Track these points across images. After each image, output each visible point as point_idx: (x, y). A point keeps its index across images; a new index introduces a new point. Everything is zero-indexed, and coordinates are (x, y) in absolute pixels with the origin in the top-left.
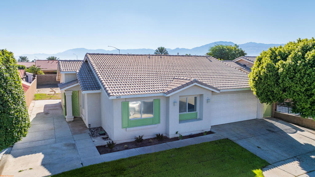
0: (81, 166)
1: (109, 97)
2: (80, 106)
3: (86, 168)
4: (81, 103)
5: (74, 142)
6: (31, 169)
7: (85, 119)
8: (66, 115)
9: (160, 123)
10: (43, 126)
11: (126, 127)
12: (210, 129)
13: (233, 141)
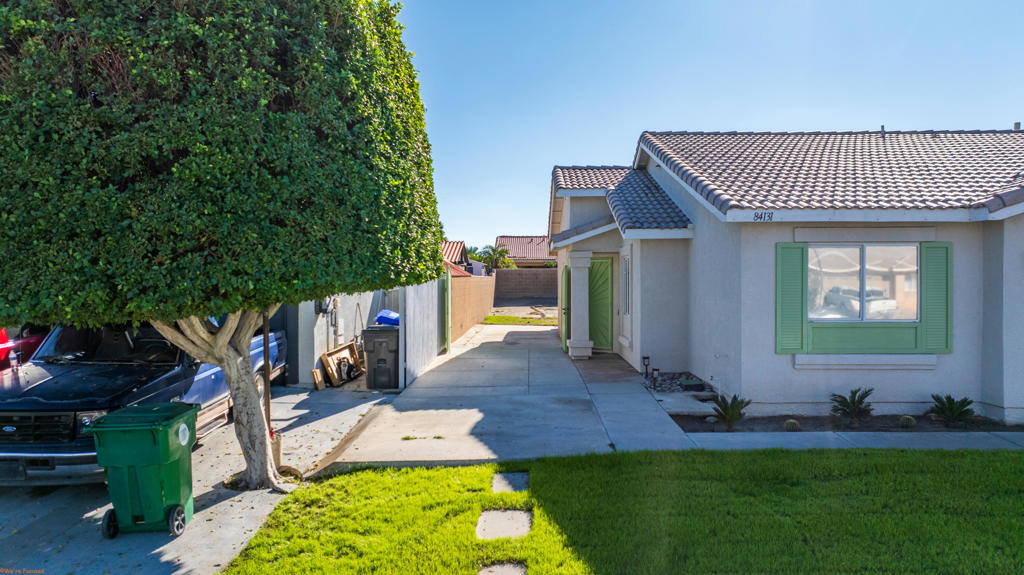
0: (610, 450)
1: (725, 214)
2: (615, 312)
3: (624, 455)
4: (619, 301)
5: (588, 397)
6: (439, 438)
7: (631, 345)
8: (569, 337)
9: (951, 352)
10: (497, 363)
11: (793, 351)
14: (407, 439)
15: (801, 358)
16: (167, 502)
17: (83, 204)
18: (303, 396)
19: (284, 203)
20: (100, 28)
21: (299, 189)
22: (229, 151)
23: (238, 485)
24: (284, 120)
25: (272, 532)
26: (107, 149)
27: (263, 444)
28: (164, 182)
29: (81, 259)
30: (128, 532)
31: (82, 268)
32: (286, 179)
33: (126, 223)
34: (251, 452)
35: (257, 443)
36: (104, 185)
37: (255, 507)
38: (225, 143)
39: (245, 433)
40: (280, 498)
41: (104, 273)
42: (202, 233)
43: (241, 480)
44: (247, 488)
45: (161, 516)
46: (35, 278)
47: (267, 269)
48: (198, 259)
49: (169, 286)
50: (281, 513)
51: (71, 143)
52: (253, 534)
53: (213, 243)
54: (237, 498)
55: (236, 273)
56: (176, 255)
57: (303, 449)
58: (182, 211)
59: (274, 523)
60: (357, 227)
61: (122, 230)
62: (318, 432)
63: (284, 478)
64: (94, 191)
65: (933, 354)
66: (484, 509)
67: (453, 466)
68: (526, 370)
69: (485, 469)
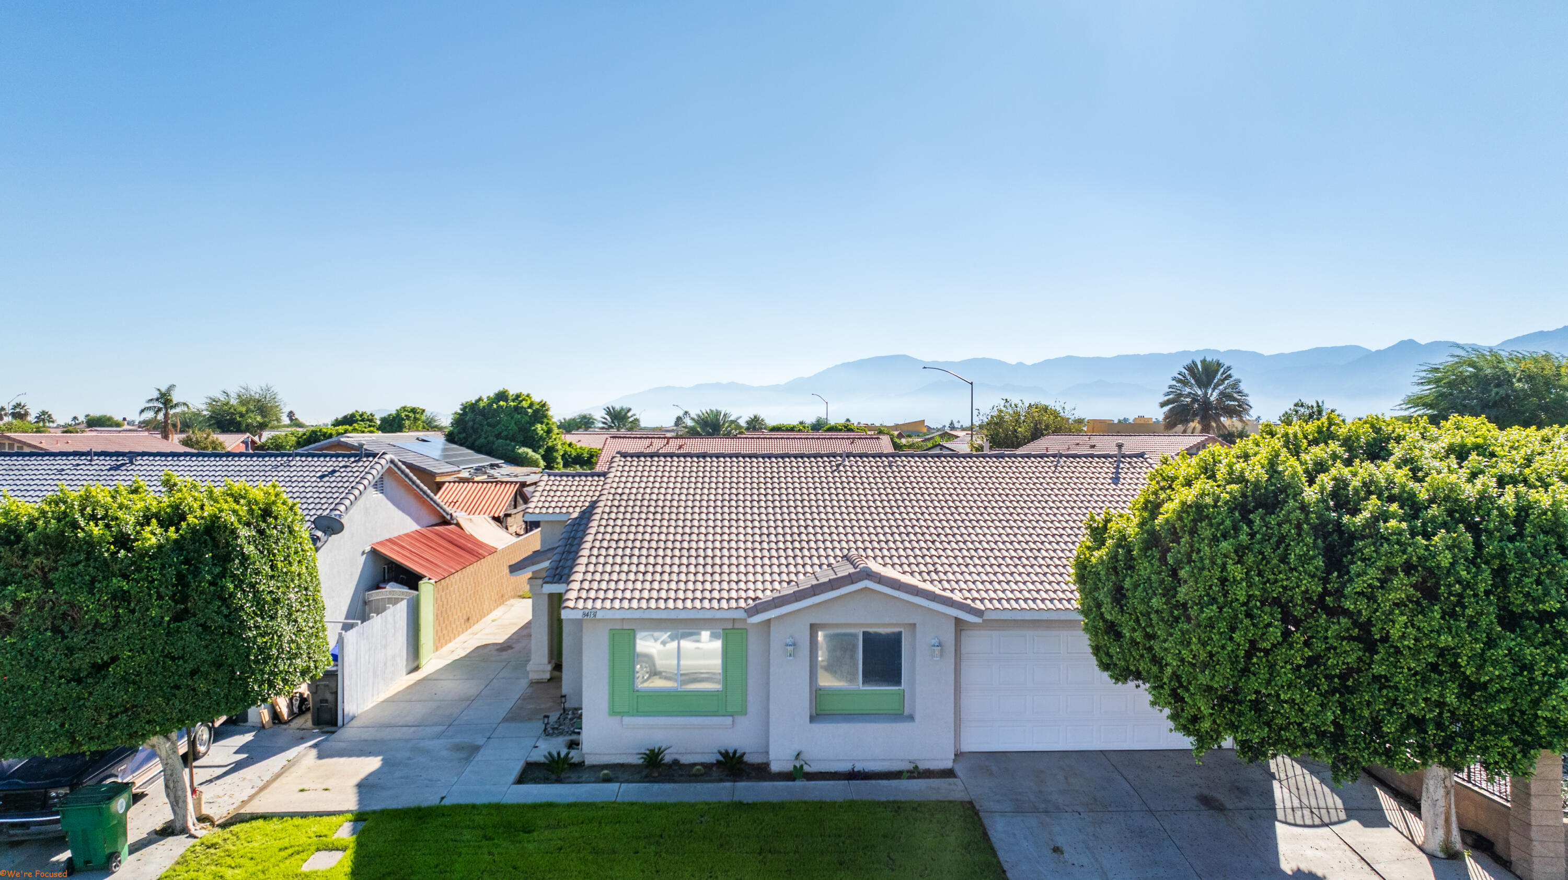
5: (482, 743)
6: (327, 790)
9: (746, 714)
10: (454, 687)
11: (622, 714)
12: (954, 761)
13: (981, 814)
14: (302, 791)
15: (626, 720)
16: (108, 851)
17: (56, 694)
18: (249, 737)
19: (180, 675)
20: (67, 594)
21: (189, 667)
22: (144, 653)
23: (167, 831)
24: (179, 627)
25: (178, 868)
26: (71, 663)
27: (185, 802)
28: (105, 677)
29: (54, 725)
30: (81, 871)
31: (56, 729)
32: (181, 662)
33: (81, 702)
34: (176, 808)
35: (180, 801)
36: (69, 682)
37: (176, 846)
38: (142, 648)
39: (172, 795)
40: (192, 841)
41: (68, 731)
42: (127, 702)
43: (169, 827)
44: (173, 833)
45: (103, 860)
46: (28, 737)
47: (169, 717)
48: (125, 718)
49: (107, 735)
50: (189, 853)
51: (50, 662)
52: (165, 870)
53: (134, 706)
54: (162, 843)
55: (148, 722)
56: (111, 717)
57: (226, 798)
58: (116, 692)
59: (183, 861)
60: (232, 678)
61: (80, 707)
62: (244, 779)
63: (202, 825)
64: (63, 686)
65: (732, 716)
66: (318, 850)
67: (321, 816)
68: (471, 701)
69: (341, 818)
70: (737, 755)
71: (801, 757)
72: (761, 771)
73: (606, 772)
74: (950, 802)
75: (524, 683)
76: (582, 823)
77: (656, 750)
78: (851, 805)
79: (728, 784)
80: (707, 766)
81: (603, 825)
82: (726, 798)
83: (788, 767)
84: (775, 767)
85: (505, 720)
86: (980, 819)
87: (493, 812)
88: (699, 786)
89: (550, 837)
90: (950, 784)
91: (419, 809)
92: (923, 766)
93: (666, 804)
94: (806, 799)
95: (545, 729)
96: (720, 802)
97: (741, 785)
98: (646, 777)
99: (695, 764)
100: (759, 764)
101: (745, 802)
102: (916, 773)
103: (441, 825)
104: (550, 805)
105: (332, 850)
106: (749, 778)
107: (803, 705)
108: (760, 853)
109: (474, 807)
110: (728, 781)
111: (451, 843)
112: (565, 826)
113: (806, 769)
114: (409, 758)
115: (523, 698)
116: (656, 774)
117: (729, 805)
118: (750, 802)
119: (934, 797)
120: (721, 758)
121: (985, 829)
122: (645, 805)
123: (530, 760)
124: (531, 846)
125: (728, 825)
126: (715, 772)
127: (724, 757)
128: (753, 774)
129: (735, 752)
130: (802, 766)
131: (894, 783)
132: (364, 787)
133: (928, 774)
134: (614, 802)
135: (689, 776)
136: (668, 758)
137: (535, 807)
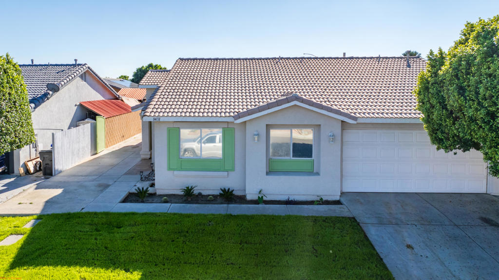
5: (111, 184)
6: (31, 203)
9: (234, 170)
10: (109, 161)
11: (174, 170)
12: (340, 196)
13: (361, 225)
14: (20, 204)
15: (176, 173)
18: (12, 179)
65: (227, 171)
66: (12, 234)
67: (22, 216)
68: (113, 166)
69: (31, 218)
70: (230, 191)
71: (262, 192)
72: (242, 199)
73: (165, 198)
74: (343, 217)
75: (139, 160)
76: (147, 223)
77: (190, 188)
78: (289, 218)
79: (225, 205)
80: (215, 196)
81: (158, 225)
82: (223, 212)
83: (255, 198)
84: (249, 198)
85: (126, 174)
86: (361, 227)
87: (104, 216)
88: (210, 206)
89: (129, 231)
90: (340, 208)
91: (69, 214)
92: (325, 198)
93: (192, 214)
94: (264, 214)
95: (141, 178)
96: (220, 214)
97: (231, 206)
98: (185, 201)
99: (209, 195)
100: (241, 196)
101: (233, 215)
102: (322, 202)
103: (76, 223)
104: (133, 214)
105: (18, 234)
106: (236, 203)
107: (263, 166)
108: (240, 244)
109: (96, 213)
110: (225, 204)
111: (77, 233)
112: (138, 225)
113: (265, 198)
114: (76, 190)
115: (137, 165)
116: (190, 200)
117: (224, 216)
118: (236, 215)
119: (334, 215)
120: (222, 192)
121: (365, 233)
122: (181, 215)
123: (131, 191)
124: (117, 236)
125: (224, 227)
126: (219, 200)
127: (223, 192)
128: (238, 200)
129: (229, 189)
130: (262, 197)
131: (310, 207)
132: (49, 203)
133: (327, 203)
134: (166, 213)
135: (207, 201)
136: (196, 192)
137: (125, 214)
